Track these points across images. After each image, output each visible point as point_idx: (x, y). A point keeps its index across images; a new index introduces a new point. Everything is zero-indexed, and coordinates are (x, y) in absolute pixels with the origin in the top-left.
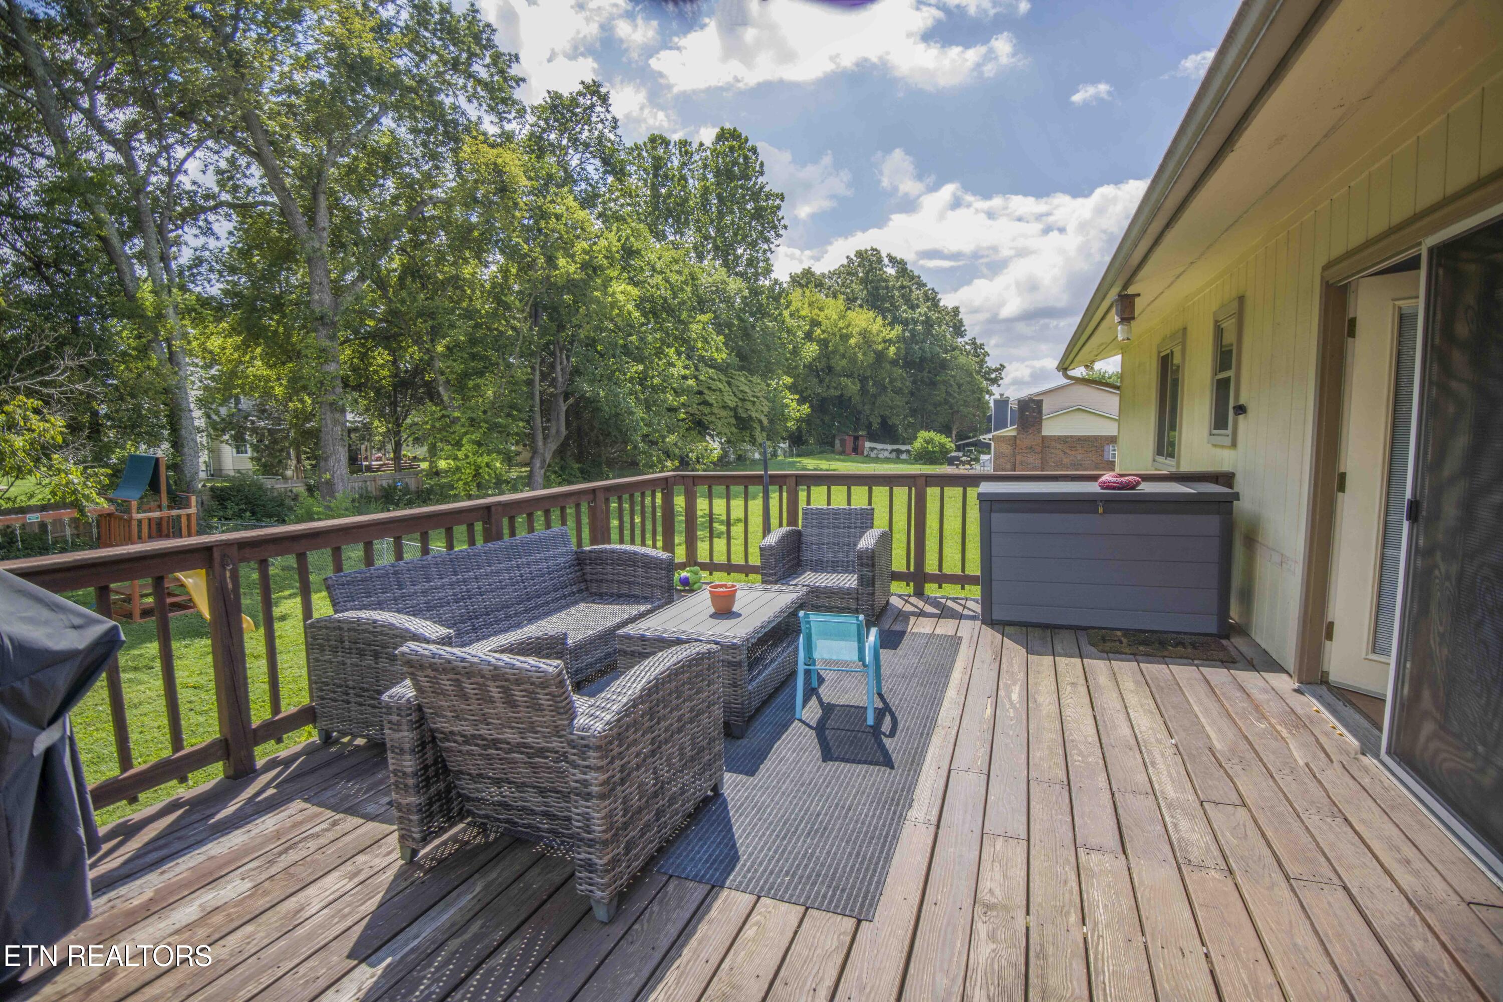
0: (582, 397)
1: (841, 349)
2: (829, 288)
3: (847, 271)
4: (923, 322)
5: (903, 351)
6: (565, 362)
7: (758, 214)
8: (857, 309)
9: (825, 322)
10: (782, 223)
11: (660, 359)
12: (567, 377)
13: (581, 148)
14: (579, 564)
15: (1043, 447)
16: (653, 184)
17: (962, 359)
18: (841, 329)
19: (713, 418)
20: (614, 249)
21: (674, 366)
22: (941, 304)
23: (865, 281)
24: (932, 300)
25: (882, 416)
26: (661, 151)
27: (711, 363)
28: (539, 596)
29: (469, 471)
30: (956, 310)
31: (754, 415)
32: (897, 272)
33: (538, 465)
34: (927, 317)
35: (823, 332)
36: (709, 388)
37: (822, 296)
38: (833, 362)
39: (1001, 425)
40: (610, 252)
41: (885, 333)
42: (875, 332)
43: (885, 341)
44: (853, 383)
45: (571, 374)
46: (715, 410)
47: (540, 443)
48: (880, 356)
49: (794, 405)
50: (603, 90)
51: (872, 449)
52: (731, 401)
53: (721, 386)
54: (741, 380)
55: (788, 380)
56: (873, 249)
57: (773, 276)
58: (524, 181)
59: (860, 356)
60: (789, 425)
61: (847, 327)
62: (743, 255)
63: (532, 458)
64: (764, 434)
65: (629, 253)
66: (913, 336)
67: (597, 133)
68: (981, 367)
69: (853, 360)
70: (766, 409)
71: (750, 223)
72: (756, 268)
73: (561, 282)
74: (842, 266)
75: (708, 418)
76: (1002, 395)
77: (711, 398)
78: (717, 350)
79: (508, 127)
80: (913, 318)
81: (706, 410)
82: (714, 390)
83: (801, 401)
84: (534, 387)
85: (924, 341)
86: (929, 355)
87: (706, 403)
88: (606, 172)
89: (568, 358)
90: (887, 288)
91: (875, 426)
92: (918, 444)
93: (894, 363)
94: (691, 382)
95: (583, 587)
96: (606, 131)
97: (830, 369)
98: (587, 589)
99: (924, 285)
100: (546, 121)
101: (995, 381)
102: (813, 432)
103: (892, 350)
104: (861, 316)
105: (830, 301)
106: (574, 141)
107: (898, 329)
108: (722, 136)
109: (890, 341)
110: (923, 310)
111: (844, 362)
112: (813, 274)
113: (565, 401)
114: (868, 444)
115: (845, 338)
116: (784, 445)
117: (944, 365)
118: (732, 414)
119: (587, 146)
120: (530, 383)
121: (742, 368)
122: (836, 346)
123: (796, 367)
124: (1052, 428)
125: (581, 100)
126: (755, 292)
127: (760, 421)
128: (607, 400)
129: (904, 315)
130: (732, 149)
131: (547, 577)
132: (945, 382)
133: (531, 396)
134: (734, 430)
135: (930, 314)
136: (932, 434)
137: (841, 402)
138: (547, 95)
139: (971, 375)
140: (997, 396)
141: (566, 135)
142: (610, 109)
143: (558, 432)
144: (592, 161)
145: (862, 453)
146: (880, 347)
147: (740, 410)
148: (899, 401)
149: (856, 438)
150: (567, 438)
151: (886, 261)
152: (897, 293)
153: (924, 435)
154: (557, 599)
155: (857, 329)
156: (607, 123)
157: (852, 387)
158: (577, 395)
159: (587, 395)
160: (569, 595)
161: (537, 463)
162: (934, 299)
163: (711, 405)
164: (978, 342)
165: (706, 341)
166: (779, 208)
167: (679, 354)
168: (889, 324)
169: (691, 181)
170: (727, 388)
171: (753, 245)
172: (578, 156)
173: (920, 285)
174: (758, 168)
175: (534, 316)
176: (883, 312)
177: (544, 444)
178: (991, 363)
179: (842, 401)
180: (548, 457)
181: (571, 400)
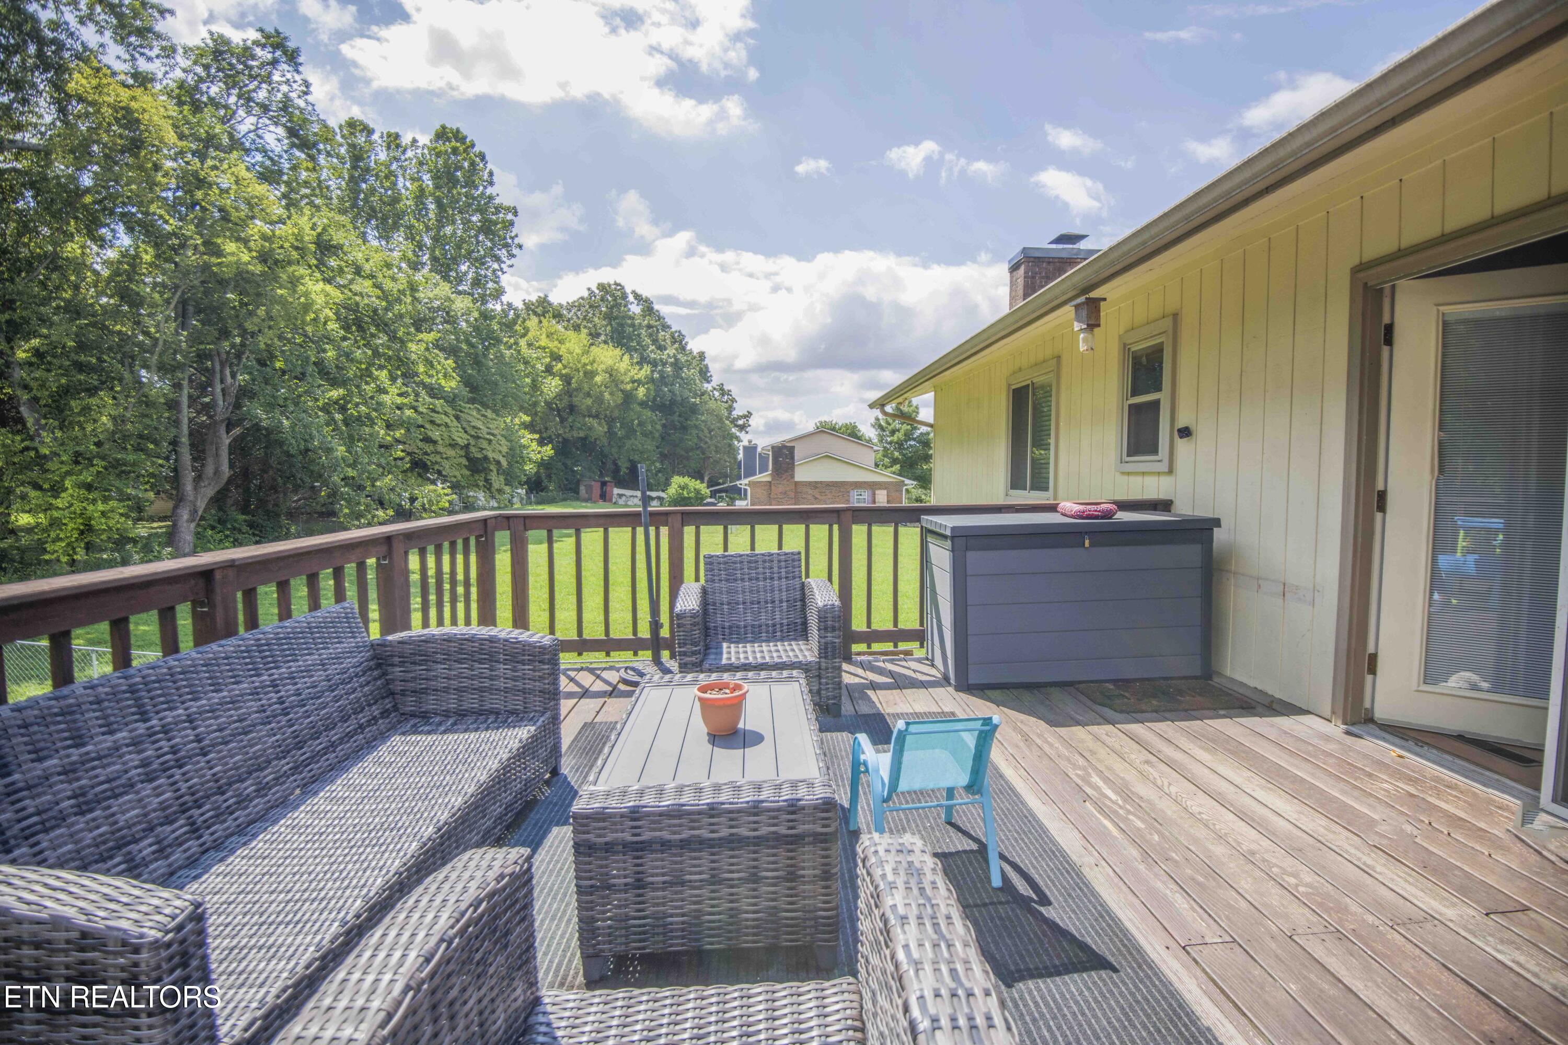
0: (257, 427)
1: (586, 387)
2: (568, 321)
3: (589, 304)
4: (672, 364)
5: (652, 393)
6: (229, 380)
7: (487, 228)
8: (602, 345)
9: (566, 358)
10: (516, 241)
11: (367, 383)
12: (232, 400)
13: (256, 110)
14: (379, 666)
15: (796, 492)
16: (352, 177)
17: (712, 405)
18: (585, 365)
19: (438, 458)
20: (307, 238)
21: (387, 393)
22: (688, 348)
23: (609, 317)
24: (679, 340)
25: (631, 461)
26: (361, 139)
27: (434, 392)
28: (316, 736)
29: (72, 527)
30: (702, 355)
31: (491, 455)
32: (643, 310)
33: (185, 517)
34: (677, 360)
35: (565, 367)
36: (432, 422)
37: (560, 327)
38: (576, 400)
39: (750, 472)
40: (302, 241)
41: (633, 373)
42: (622, 371)
43: (633, 382)
44: (600, 424)
45: (238, 398)
46: (440, 449)
47: (189, 487)
48: (628, 397)
49: (534, 445)
50: (292, 45)
51: (620, 496)
52: (461, 438)
53: (447, 420)
54: (473, 414)
55: (527, 419)
56: (616, 284)
57: (505, 299)
58: (171, 136)
59: (607, 396)
60: (527, 468)
61: (592, 364)
62: (465, 274)
63: (176, 507)
64: (502, 478)
65: (325, 247)
66: (662, 377)
67: (280, 95)
68: (730, 413)
69: (599, 400)
70: (505, 450)
71: (476, 236)
72: (485, 288)
73: (228, 273)
74: (582, 298)
75: (433, 458)
76: (750, 442)
77: (435, 434)
78: (445, 376)
79: (143, 65)
80: (661, 360)
81: (429, 448)
82: (439, 425)
83: (541, 443)
84: (179, 412)
85: (672, 384)
86: (679, 399)
87: (427, 440)
88: (293, 145)
89: (233, 376)
90: (633, 325)
91: (624, 471)
92: (672, 490)
93: (643, 404)
94: (408, 412)
95: (388, 704)
96: (293, 95)
97: (572, 408)
98: (395, 708)
99: (669, 327)
100: (206, 67)
101: (742, 428)
102: (554, 477)
103: (641, 392)
104: (605, 353)
105: (571, 334)
106: (247, 99)
107: (646, 370)
108: (442, 135)
109: (639, 382)
110: (671, 351)
111: (589, 401)
112: (550, 304)
113: (228, 433)
114: (616, 491)
115: (590, 375)
116: (522, 491)
117: (694, 409)
118: (463, 453)
119: (265, 108)
120: (172, 405)
121: (472, 401)
122: (580, 383)
123: (535, 404)
124: (802, 474)
125: (258, 51)
126: (486, 316)
127: (498, 463)
128: (293, 431)
129: (653, 356)
130: (455, 151)
131: (328, 697)
132: (696, 427)
133: (177, 423)
134: (468, 473)
135: (679, 356)
136: (686, 480)
137: (584, 445)
138: (208, 36)
139: (720, 420)
140: (745, 443)
141: (235, 92)
142: (301, 69)
143: (217, 472)
144: (272, 128)
145: (610, 500)
146: (629, 387)
147: (473, 449)
148: (650, 445)
149: (604, 484)
150: (230, 481)
151: (631, 298)
152: (643, 332)
153: (677, 481)
154: (349, 736)
155: (603, 367)
156: (295, 86)
157: (599, 428)
158: (247, 424)
159: (264, 424)
160: (369, 722)
161: (185, 514)
162: (681, 342)
163: (435, 442)
164: (726, 388)
165: (429, 363)
166: (512, 224)
167: (393, 379)
168: (637, 363)
169: (401, 179)
170: (455, 423)
171: (481, 261)
172: (253, 119)
173: (666, 327)
174: (486, 177)
175: (182, 317)
176: (629, 350)
177: (196, 488)
178: (738, 411)
179: (586, 445)
180: (201, 505)
181: (237, 431)
